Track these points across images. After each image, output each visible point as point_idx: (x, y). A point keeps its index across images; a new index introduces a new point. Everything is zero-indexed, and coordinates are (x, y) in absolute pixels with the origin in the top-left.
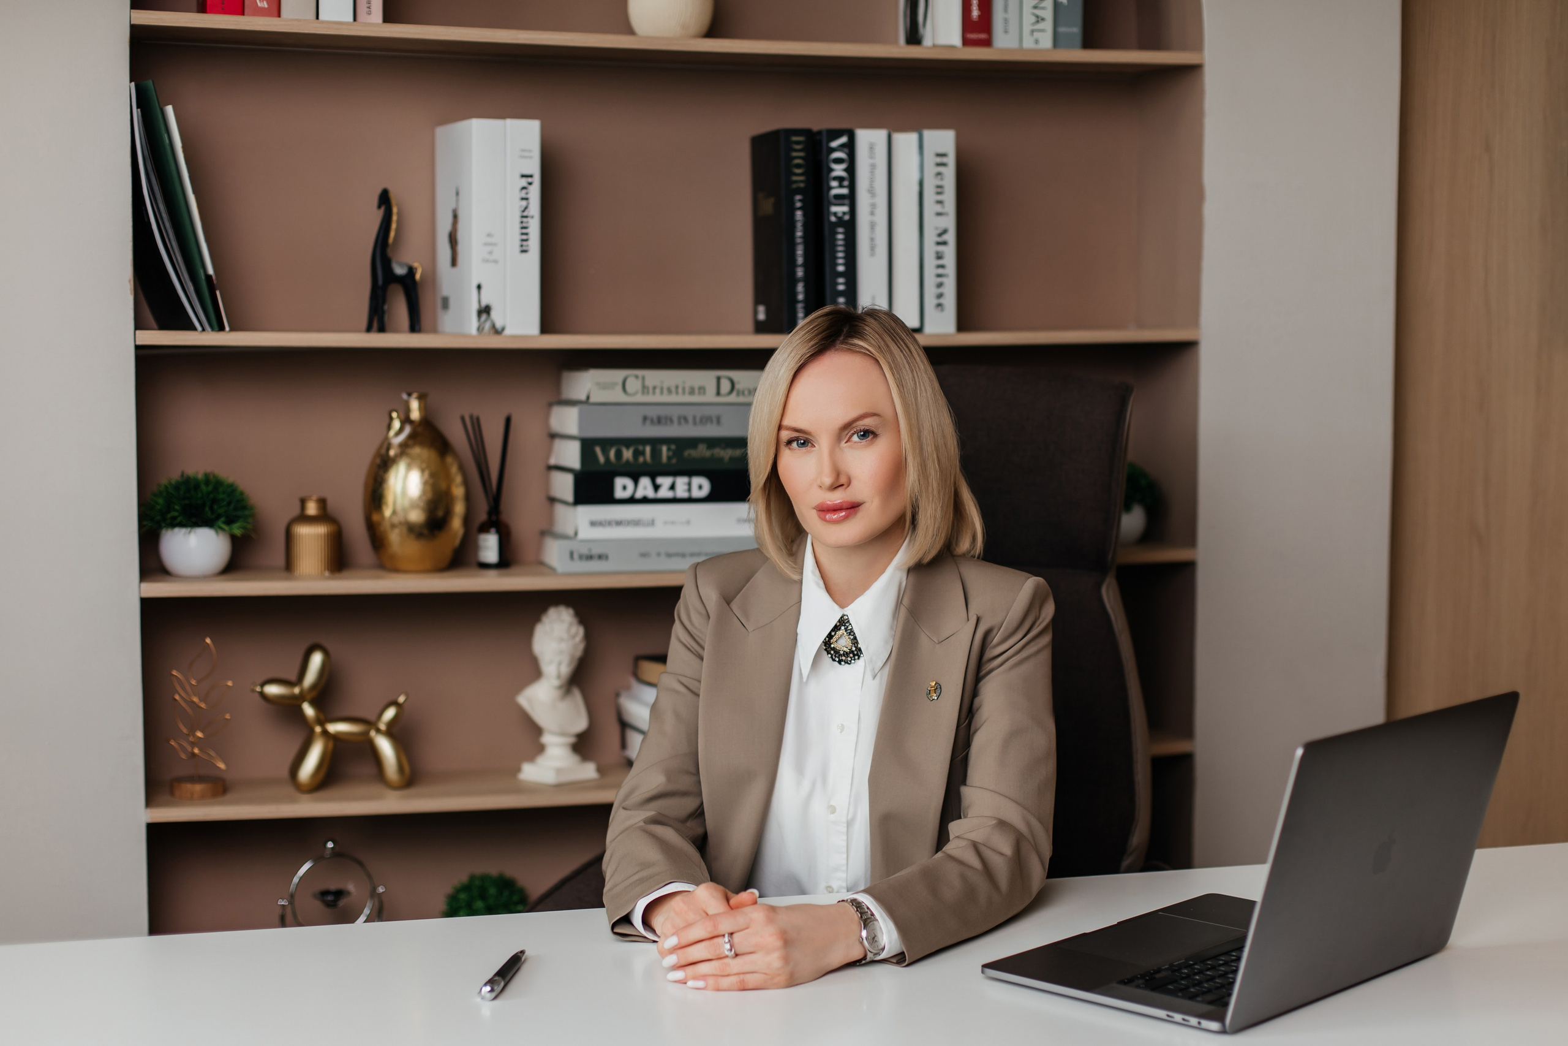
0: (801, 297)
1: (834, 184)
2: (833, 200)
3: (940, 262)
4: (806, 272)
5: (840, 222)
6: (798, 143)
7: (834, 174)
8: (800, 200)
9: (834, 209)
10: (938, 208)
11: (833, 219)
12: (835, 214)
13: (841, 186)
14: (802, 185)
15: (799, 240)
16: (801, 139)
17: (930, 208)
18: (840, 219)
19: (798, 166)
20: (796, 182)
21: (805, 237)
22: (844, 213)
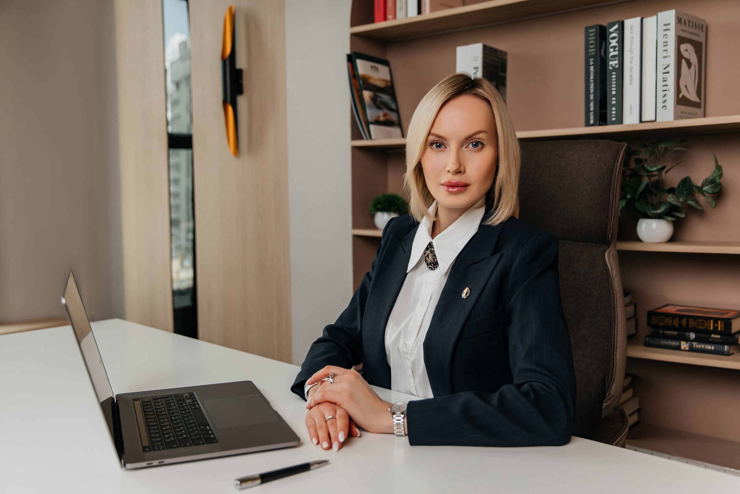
0: (592, 109)
1: (611, 50)
2: (610, 59)
3: (665, 83)
4: (594, 97)
5: (614, 69)
6: (592, 33)
7: (611, 45)
8: (592, 61)
9: (611, 63)
10: (665, 54)
11: (611, 68)
12: (611, 65)
13: (614, 51)
14: (593, 53)
15: (592, 81)
16: (593, 30)
17: (661, 54)
18: (614, 67)
19: (592, 44)
20: (591, 52)
21: (595, 79)
22: (616, 64)
